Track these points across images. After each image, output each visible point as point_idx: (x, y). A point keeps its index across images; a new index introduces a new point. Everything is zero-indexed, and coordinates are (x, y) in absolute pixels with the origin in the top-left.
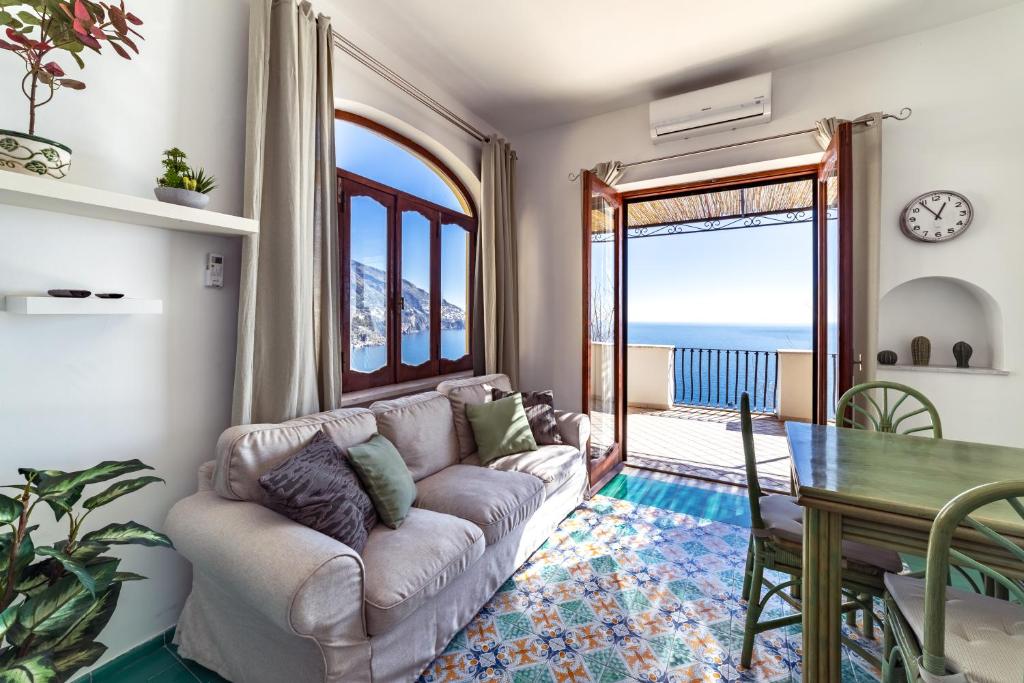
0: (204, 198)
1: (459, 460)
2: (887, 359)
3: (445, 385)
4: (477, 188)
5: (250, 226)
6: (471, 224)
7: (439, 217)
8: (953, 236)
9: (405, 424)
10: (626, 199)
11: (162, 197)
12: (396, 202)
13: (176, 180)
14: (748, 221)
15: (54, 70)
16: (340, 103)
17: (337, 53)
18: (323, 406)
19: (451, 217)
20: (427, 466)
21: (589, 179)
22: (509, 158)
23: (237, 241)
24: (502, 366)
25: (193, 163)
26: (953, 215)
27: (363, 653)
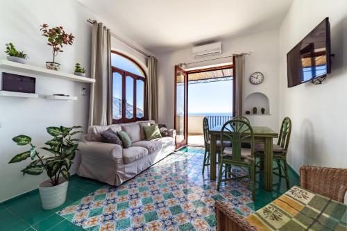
0: (84, 74)
1: (142, 140)
2: (248, 113)
3: (137, 122)
4: (147, 70)
5: (93, 80)
6: (145, 80)
7: (136, 78)
8: (260, 83)
9: (128, 129)
10: (188, 73)
11: (75, 74)
12: (125, 74)
13: (78, 71)
14: (225, 79)
15: (58, 49)
16: (112, 49)
17: (111, 37)
18: (108, 124)
19: (139, 78)
20: (134, 140)
21: (177, 68)
22: (156, 61)
23: (89, 84)
24: (153, 118)
25: (82, 67)
26: (260, 78)
27: (123, 166)
